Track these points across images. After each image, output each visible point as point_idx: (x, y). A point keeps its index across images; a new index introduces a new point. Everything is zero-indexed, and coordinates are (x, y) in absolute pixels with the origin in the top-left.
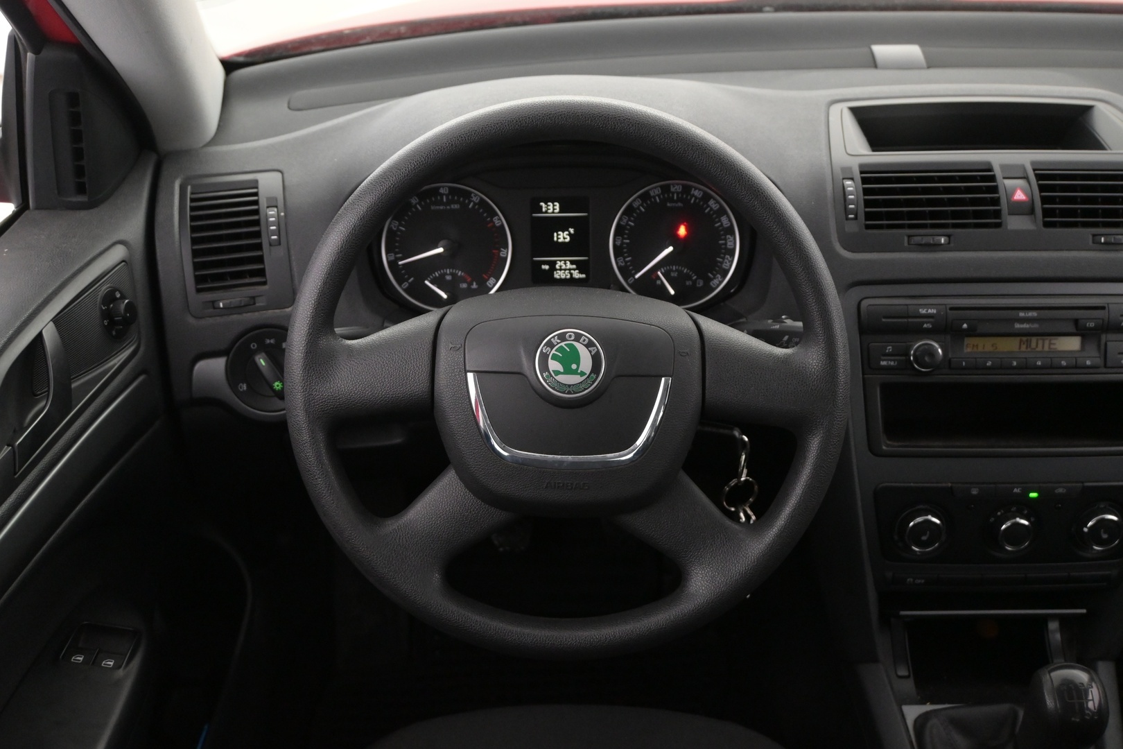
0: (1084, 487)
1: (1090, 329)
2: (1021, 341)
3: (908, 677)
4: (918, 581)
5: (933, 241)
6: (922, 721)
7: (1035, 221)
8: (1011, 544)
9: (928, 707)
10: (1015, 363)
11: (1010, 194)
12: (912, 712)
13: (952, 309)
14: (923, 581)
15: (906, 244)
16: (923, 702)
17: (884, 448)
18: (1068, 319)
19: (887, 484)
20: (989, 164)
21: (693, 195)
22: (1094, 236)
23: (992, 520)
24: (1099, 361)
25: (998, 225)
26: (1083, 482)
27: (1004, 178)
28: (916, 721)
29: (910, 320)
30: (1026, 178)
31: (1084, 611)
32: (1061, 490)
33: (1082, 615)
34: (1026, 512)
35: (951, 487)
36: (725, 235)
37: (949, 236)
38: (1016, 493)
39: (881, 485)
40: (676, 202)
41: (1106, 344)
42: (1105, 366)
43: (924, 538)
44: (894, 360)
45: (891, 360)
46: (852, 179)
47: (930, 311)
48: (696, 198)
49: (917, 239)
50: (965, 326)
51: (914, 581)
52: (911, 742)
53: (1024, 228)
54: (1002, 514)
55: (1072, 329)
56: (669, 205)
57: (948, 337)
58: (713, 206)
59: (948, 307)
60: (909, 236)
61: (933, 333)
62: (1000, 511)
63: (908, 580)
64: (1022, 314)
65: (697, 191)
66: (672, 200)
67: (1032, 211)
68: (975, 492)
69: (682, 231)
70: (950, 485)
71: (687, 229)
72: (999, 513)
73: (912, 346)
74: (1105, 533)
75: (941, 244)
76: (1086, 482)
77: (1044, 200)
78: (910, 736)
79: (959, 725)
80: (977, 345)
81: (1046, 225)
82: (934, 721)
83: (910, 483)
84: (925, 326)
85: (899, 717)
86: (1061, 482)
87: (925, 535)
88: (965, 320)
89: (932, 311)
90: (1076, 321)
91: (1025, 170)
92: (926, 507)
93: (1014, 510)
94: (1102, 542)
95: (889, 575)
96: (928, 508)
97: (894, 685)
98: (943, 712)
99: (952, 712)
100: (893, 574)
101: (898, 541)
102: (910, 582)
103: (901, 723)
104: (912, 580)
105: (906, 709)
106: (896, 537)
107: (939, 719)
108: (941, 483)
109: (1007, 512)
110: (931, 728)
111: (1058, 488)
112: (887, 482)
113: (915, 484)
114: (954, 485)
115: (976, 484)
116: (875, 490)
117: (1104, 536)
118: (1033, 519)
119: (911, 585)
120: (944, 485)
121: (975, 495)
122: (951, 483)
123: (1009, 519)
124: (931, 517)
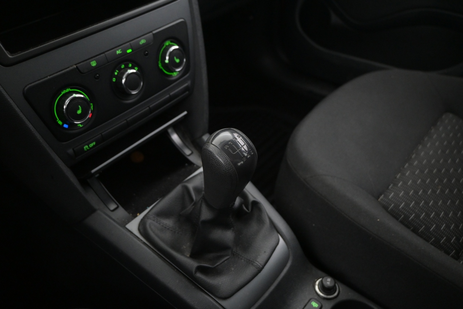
0: (154, 35)
4: (91, 145)
6: (143, 227)
8: (134, 89)
9: (140, 217)
12: (133, 226)
14: (95, 143)
16: (135, 216)
19: (30, 85)
23: (114, 80)
26: (152, 32)
28: (139, 230)
31: (185, 113)
32: (143, 42)
33: (185, 116)
34: (130, 65)
35: (77, 67)
38: (119, 54)
39: (26, 88)
43: (79, 112)
51: (89, 147)
52: (144, 243)
54: (118, 73)
62: (116, 72)
63: (85, 148)
68: (94, 64)
70: (75, 66)
78: (141, 240)
79: (163, 214)
82: (149, 222)
83: (47, 77)
85: (129, 234)
86: (139, 37)
87: (78, 109)
92: (68, 90)
93: (123, 66)
94: (178, 65)
95: (70, 151)
96: (69, 90)
97: (114, 217)
98: (150, 213)
99: (155, 210)
100: (73, 149)
101: (63, 125)
102: (86, 149)
103: (131, 236)
104: (87, 146)
105: (129, 226)
106: (60, 123)
107: (151, 219)
108: (69, 67)
109: (120, 69)
110: (150, 227)
111: (140, 41)
112: (30, 84)
113: (51, 76)
114: (78, 65)
115: (92, 58)
116: (24, 94)
117: (177, 61)
118: (136, 68)
119: (88, 150)
120: (71, 68)
121: (95, 67)
122: (75, 65)
123: (123, 74)
124: (75, 95)
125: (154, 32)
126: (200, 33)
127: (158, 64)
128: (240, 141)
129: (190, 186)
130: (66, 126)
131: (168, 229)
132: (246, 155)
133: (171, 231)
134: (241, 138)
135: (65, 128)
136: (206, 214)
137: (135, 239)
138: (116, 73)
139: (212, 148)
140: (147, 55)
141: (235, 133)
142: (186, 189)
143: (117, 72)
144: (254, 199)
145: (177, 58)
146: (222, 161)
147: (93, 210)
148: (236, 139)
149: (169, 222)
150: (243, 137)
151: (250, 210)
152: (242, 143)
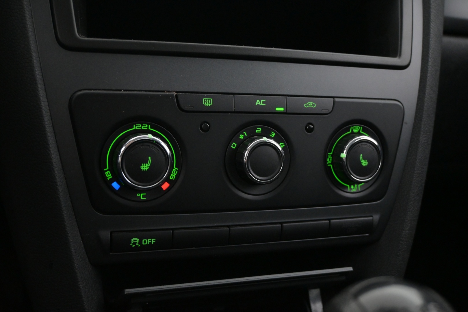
4: (147, 242)
14: (153, 241)
23: (234, 146)
31: (349, 269)
35: (177, 96)
38: (259, 107)
39: (79, 94)
43: (145, 167)
51: (140, 242)
54: (245, 137)
63: (133, 241)
68: (208, 102)
70: (174, 94)
83: (121, 90)
87: (146, 161)
92: (145, 127)
93: (259, 131)
94: (362, 172)
95: (105, 235)
96: (148, 127)
100: (111, 233)
101: (112, 181)
102: (134, 244)
104: (138, 240)
106: (108, 175)
108: (164, 91)
109: (251, 133)
112: (88, 89)
113: (129, 93)
114: (180, 94)
115: (209, 93)
116: (71, 99)
117: (364, 163)
119: (136, 248)
121: (208, 108)
122: (176, 92)
124: (149, 136)
125: (337, 99)
127: (326, 157)
130: (115, 185)
135: (112, 189)
138: (241, 137)
140: (310, 130)
143: (244, 134)
145: (364, 159)
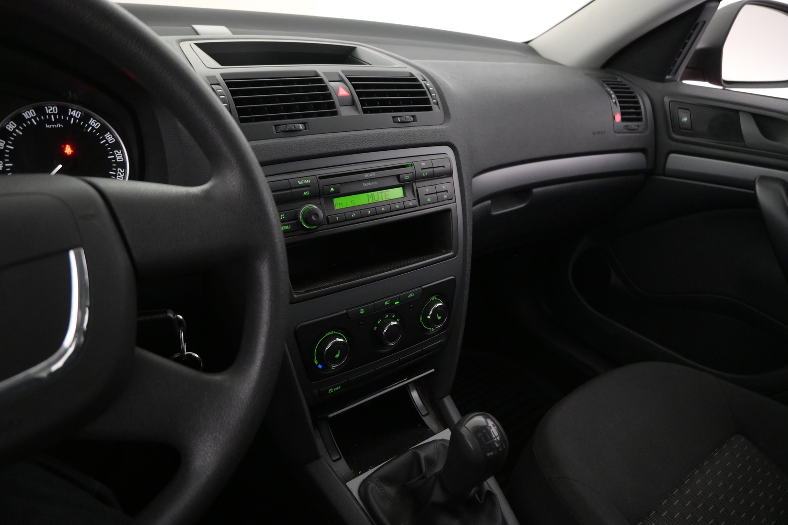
0: (423, 289)
1: (407, 181)
2: (368, 196)
3: (340, 459)
4: (336, 389)
5: (295, 128)
6: (364, 485)
7: (357, 109)
8: (392, 341)
10: (369, 212)
11: (337, 92)
12: (354, 485)
13: (320, 178)
14: (339, 387)
15: (275, 133)
16: (356, 475)
17: (295, 296)
18: (394, 175)
19: (302, 324)
20: (316, 72)
21: (71, 116)
22: (393, 117)
23: (375, 328)
24: (416, 202)
25: (335, 113)
26: (421, 287)
27: (329, 81)
28: (359, 491)
29: (293, 191)
30: (342, 81)
31: (433, 370)
32: (411, 295)
33: (431, 373)
34: (394, 316)
36: (112, 150)
37: (304, 124)
38: (387, 305)
39: (298, 326)
40: (55, 123)
41: (417, 190)
42: (420, 205)
43: (337, 356)
44: (288, 225)
45: (286, 225)
46: (218, 84)
47: (305, 181)
48: (75, 119)
49: (282, 128)
50: (332, 189)
52: (362, 508)
53: (352, 115)
55: (397, 183)
56: (47, 126)
57: (322, 200)
58: (95, 125)
59: (318, 177)
60: (276, 126)
61: (311, 198)
63: (329, 391)
64: (366, 175)
65: (75, 111)
66: (50, 122)
67: (353, 103)
68: (362, 311)
69: (68, 150)
70: (345, 311)
71: (72, 148)
72: (379, 322)
73: (300, 211)
74: (439, 316)
75: (301, 130)
76: (424, 285)
77: (359, 94)
78: (359, 504)
80: (342, 204)
81: (365, 111)
82: (371, 485)
83: (319, 318)
84: (305, 193)
85: (348, 493)
86: (409, 290)
87: (337, 353)
88: (331, 185)
89: (307, 181)
90: (398, 176)
91: (340, 76)
92: (332, 333)
93: (387, 317)
94: (438, 322)
95: (316, 391)
96: (334, 333)
97: (335, 469)
98: (374, 475)
99: (380, 472)
100: (319, 390)
101: (318, 364)
103: (351, 498)
104: (332, 389)
105: (348, 484)
106: (316, 362)
107: (374, 482)
108: (339, 312)
109: (383, 319)
110: (372, 492)
111: (409, 294)
112: (303, 322)
113: (323, 318)
114: (348, 311)
115: (362, 305)
116: (295, 331)
117: (439, 318)
118: (398, 320)
119: (332, 393)
120: (342, 313)
121: (363, 314)
123: (386, 325)
124: (338, 340)
125: (423, 287)
126: (466, 292)
127: (420, 319)
128: (494, 431)
129: (422, 454)
130: (320, 366)
131: (389, 499)
132: (497, 445)
133: (392, 501)
134: (496, 427)
135: (318, 369)
136: (438, 496)
137: (354, 502)
139: (464, 431)
140: (411, 308)
141: (488, 418)
142: (417, 457)
144: (490, 489)
146: (471, 446)
147: (317, 457)
148: (491, 428)
149: (390, 491)
150: (498, 428)
151: (482, 501)
152: (496, 434)
